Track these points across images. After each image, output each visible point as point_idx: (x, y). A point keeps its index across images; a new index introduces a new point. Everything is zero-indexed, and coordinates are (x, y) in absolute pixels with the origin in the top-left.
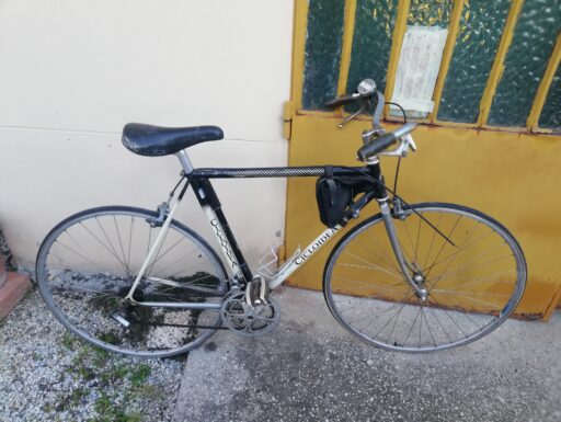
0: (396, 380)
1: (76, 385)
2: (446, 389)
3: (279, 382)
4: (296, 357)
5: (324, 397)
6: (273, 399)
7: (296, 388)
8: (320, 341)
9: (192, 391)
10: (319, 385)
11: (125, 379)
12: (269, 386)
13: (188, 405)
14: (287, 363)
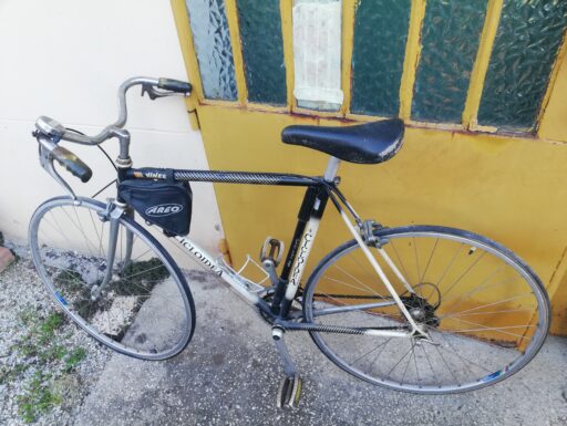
0: (313, 399)
1: (19, 361)
2: (365, 417)
3: (191, 385)
4: (219, 360)
5: (230, 407)
6: (180, 402)
7: (205, 394)
8: (249, 345)
9: (108, 382)
10: (229, 394)
11: (63, 361)
12: (180, 388)
13: (99, 397)
14: (207, 365)
